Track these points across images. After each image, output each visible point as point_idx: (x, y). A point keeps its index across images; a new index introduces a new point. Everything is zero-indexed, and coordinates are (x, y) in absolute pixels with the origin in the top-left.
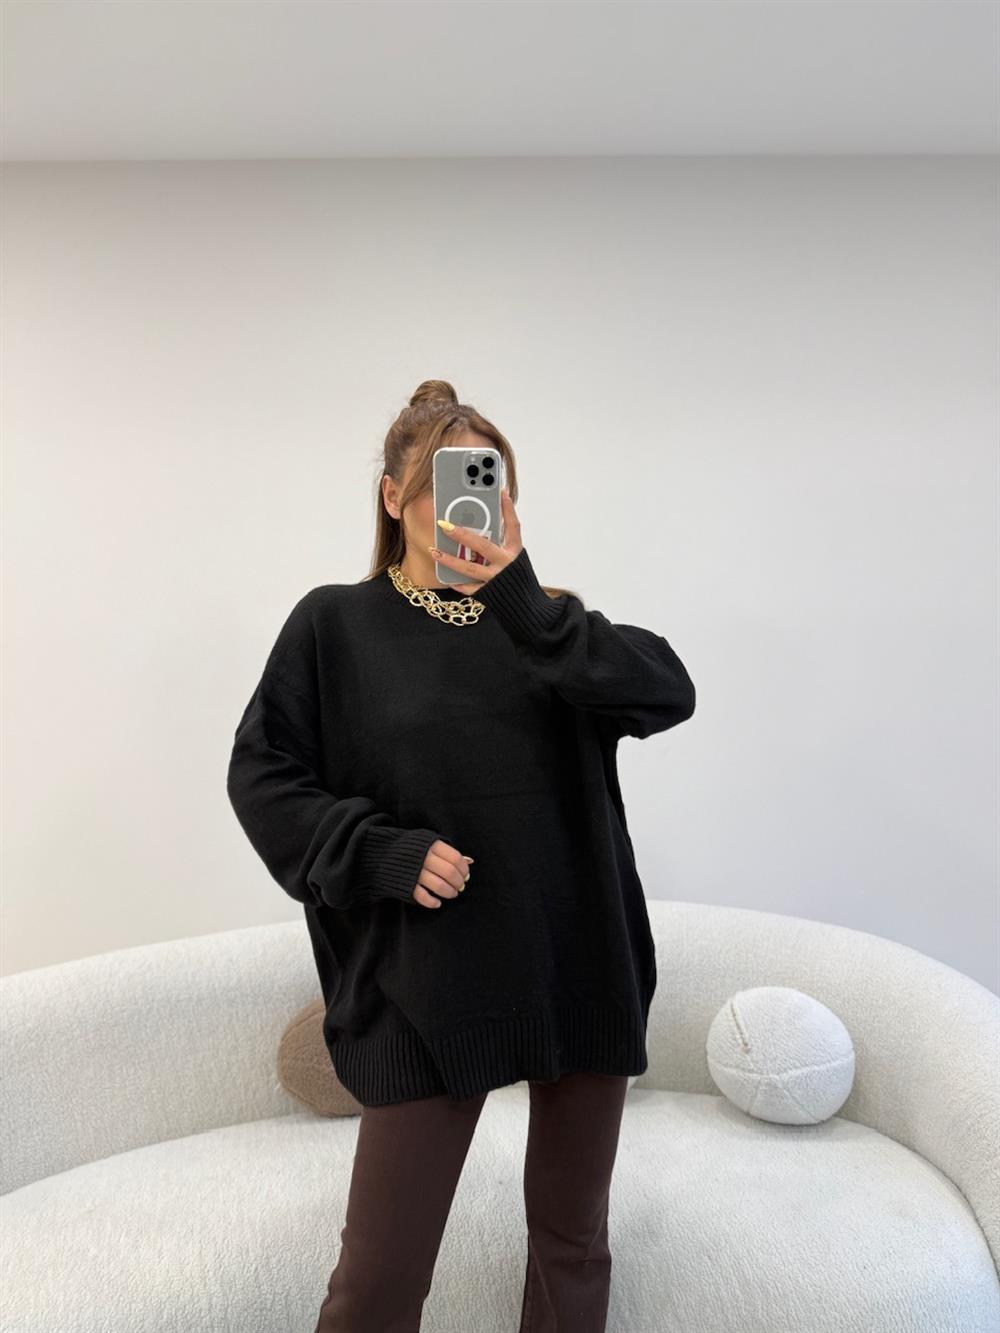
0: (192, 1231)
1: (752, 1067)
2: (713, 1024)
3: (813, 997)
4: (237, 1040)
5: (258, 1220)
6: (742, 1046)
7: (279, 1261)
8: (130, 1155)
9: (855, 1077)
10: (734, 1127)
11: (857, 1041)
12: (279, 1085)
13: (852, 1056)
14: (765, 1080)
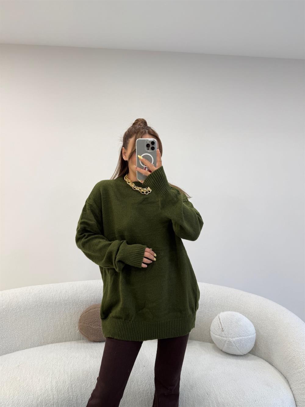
0: (49, 374)
1: (224, 336)
2: (213, 321)
3: (244, 315)
4: (66, 316)
5: (69, 372)
6: (221, 329)
7: (75, 386)
8: (32, 349)
9: (256, 341)
10: (217, 354)
11: (257, 330)
12: (78, 331)
13: (255, 334)
14: (228, 340)
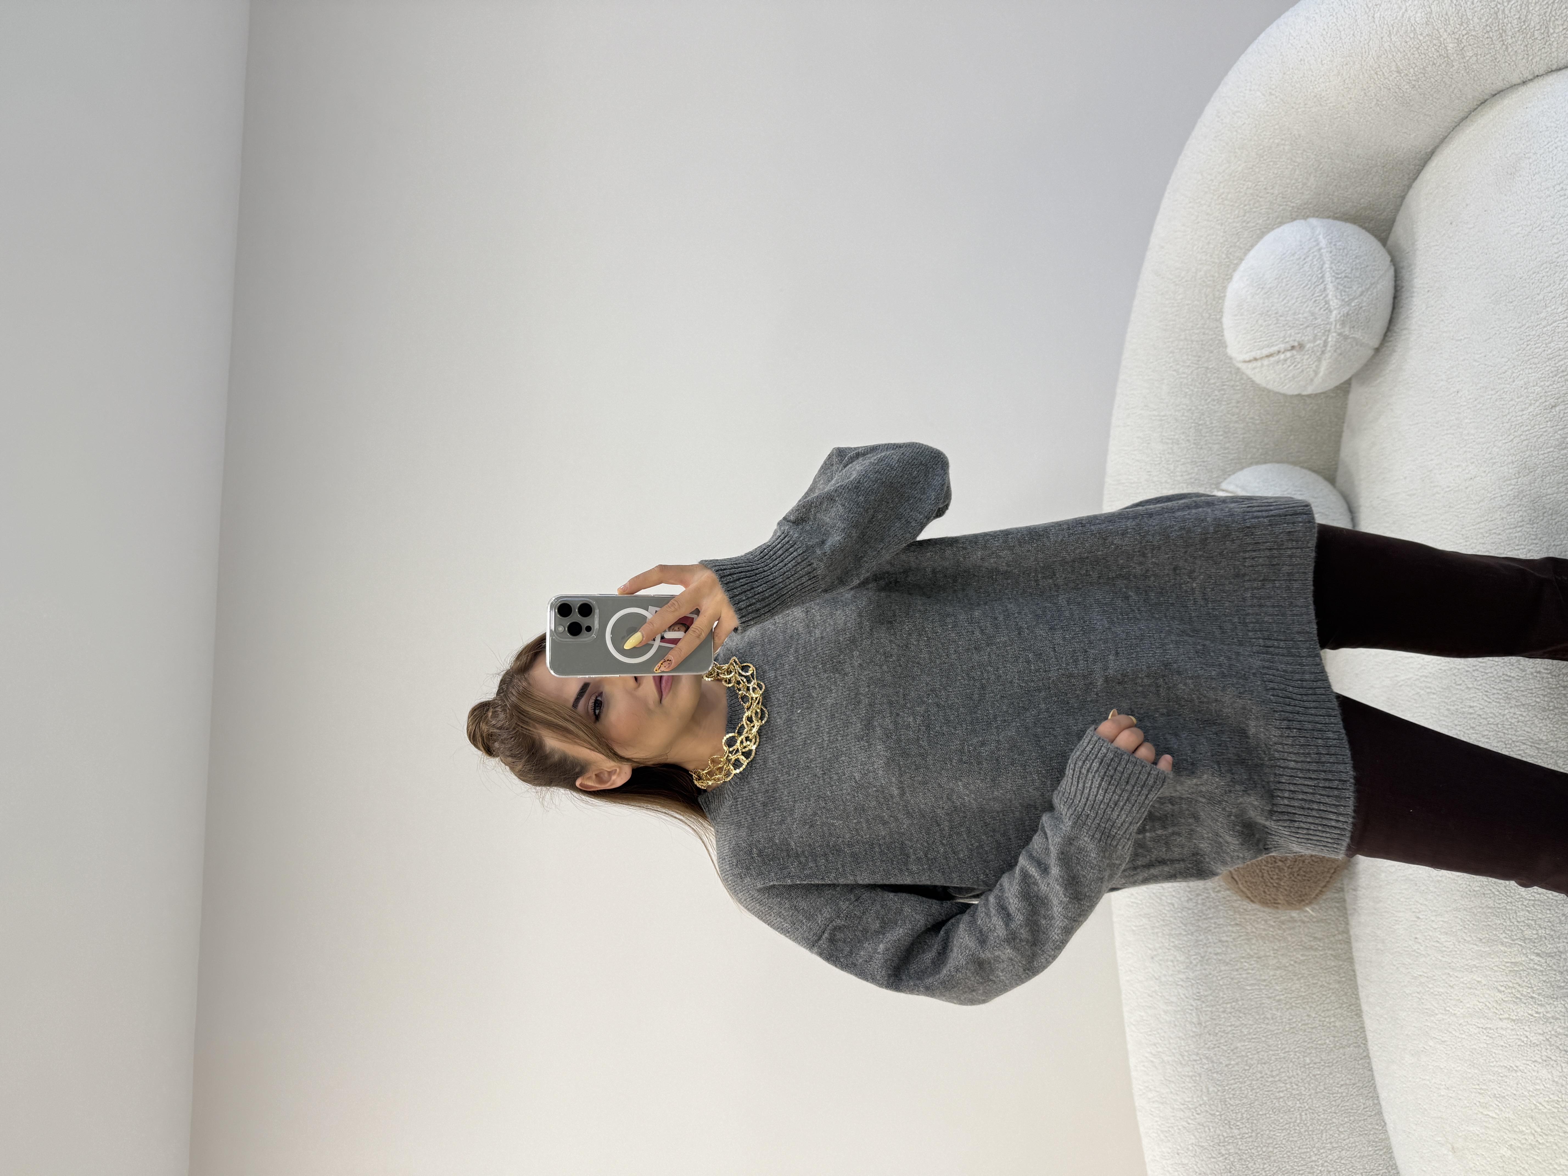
0: (1486, 1029)
1: (1322, 342)
2: (1264, 385)
3: (1237, 265)
4: (1252, 956)
5: (1475, 948)
6: (1294, 352)
7: (1530, 925)
8: (1383, 1094)
9: (1339, 219)
10: (1392, 367)
11: (1294, 216)
12: (1308, 909)
13: (1314, 221)
14: (1338, 326)
